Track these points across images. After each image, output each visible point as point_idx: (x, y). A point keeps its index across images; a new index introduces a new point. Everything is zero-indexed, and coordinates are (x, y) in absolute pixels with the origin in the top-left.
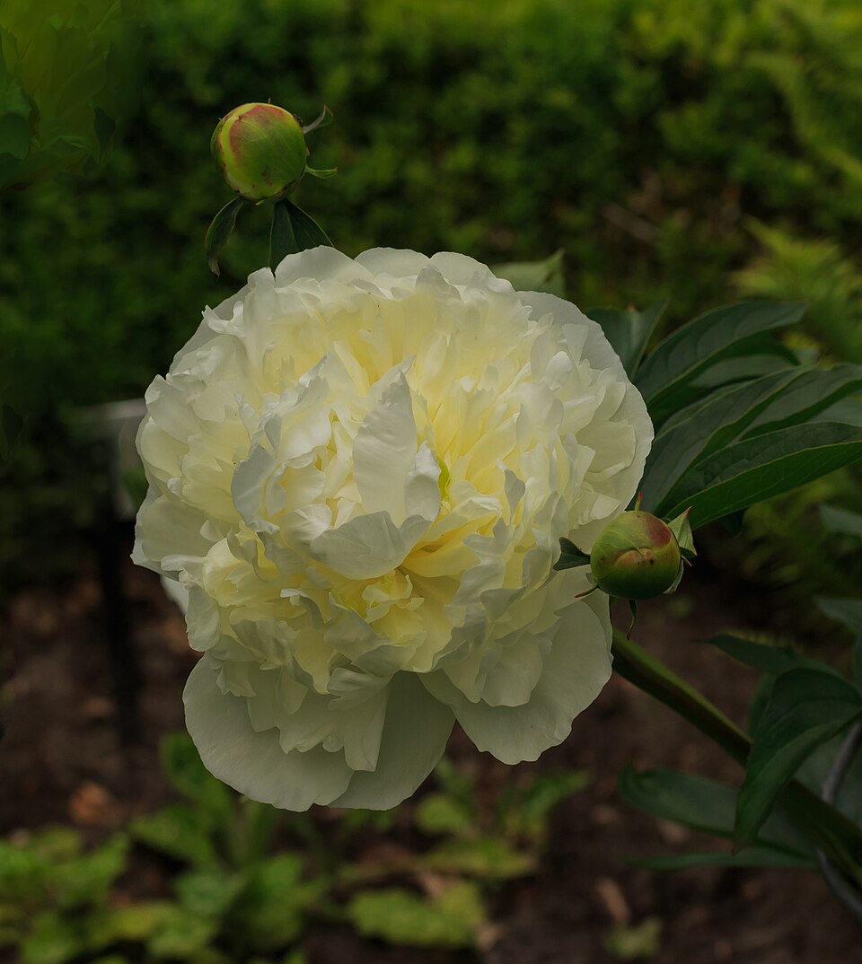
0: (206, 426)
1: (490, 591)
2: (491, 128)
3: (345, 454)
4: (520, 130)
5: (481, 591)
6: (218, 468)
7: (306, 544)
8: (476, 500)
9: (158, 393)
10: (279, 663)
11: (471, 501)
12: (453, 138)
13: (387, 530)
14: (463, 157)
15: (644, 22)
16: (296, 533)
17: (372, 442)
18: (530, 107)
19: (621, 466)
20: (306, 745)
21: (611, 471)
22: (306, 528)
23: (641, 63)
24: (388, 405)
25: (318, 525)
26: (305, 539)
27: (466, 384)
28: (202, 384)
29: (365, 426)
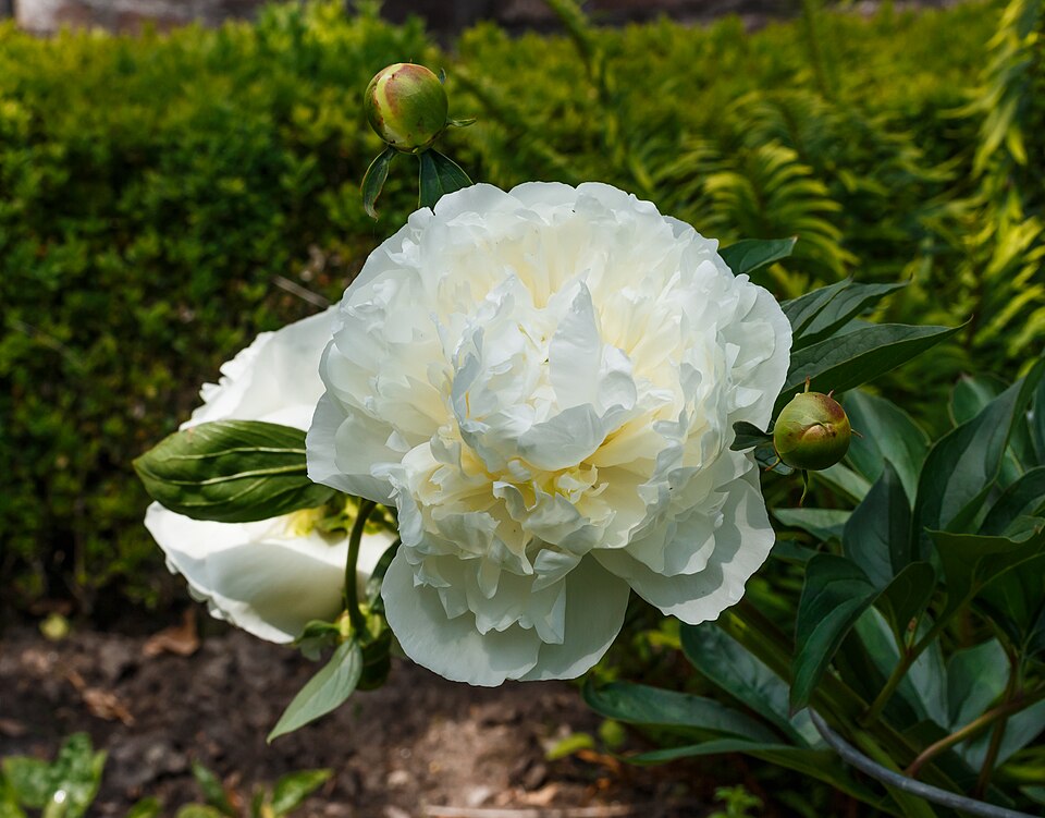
0: (394, 349)
1: (677, 470)
2: (171, 217)
3: (537, 359)
4: (197, 217)
5: (670, 470)
6: (407, 385)
7: (513, 441)
8: (654, 393)
9: (342, 323)
10: (479, 552)
11: (649, 395)
12: (136, 229)
13: (590, 421)
14: (149, 244)
15: (301, 114)
16: (501, 432)
17: (564, 345)
18: (205, 197)
19: (760, 359)
20: (505, 624)
21: (752, 363)
22: (510, 427)
23: (302, 150)
24: (577, 312)
25: (523, 423)
26: (511, 436)
27: (629, 294)
28: (381, 312)
29: (559, 332)
